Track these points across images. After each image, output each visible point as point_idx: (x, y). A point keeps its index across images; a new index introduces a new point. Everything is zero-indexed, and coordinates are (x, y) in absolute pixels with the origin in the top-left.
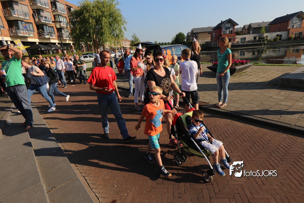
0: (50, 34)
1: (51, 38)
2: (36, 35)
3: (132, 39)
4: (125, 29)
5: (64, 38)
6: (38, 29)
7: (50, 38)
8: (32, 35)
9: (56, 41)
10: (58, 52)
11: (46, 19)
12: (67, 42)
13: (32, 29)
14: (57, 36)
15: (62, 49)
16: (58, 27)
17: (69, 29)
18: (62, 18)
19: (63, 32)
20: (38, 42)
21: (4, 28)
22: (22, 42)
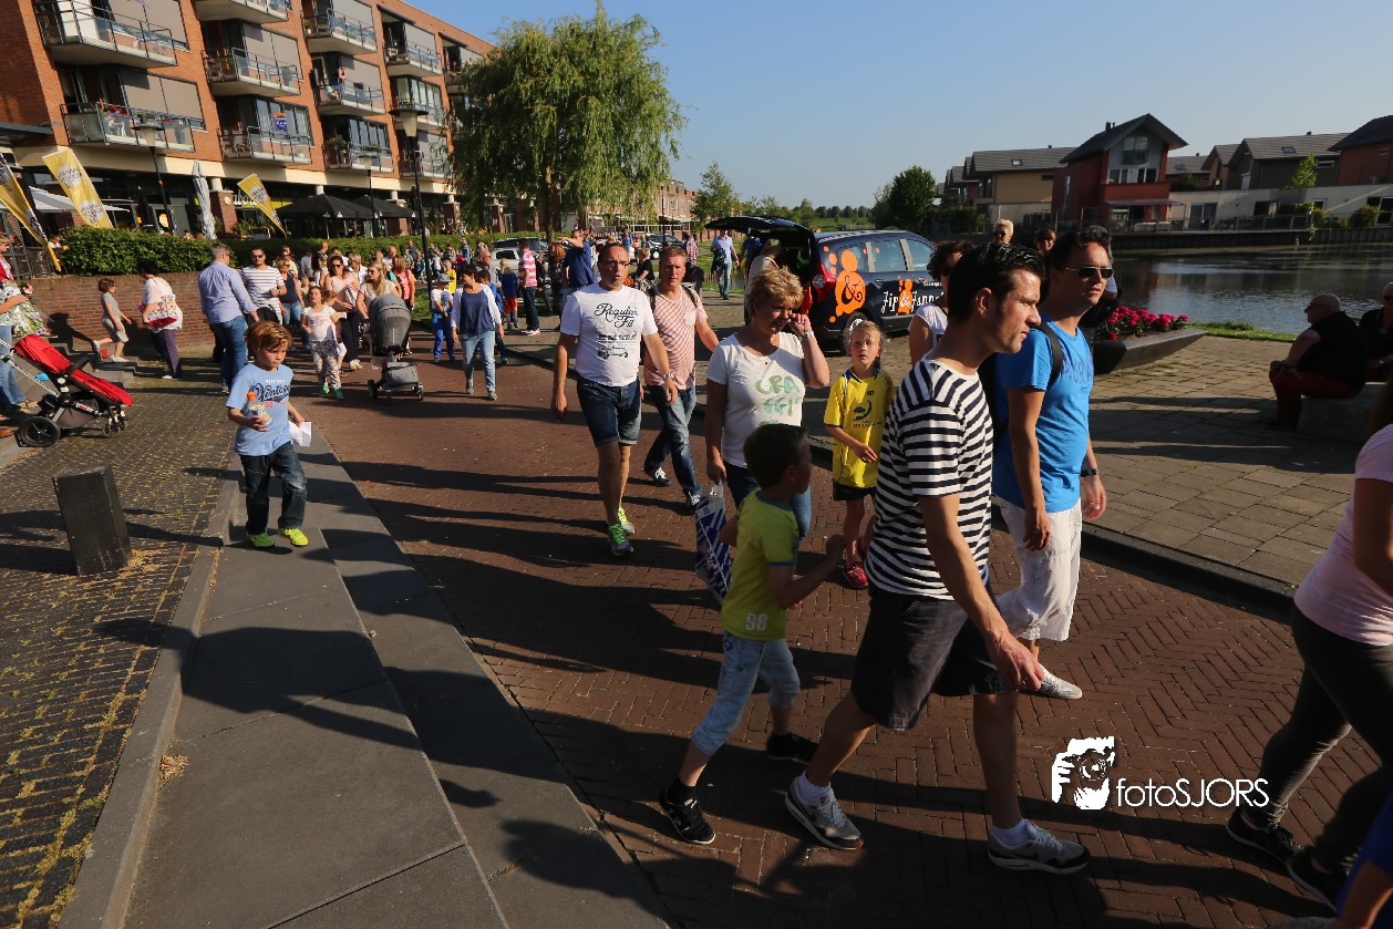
0: (370, 154)
1: (376, 172)
2: (319, 157)
3: (704, 190)
4: (675, 151)
5: (427, 174)
6: (327, 134)
7: (369, 171)
8: (302, 158)
9: (393, 185)
10: (395, 230)
11: (362, 94)
12: (438, 188)
13: (303, 131)
14: (396, 162)
15: (414, 216)
16: (411, 132)
17: (445, 136)
18: (423, 90)
19: (423, 147)
20: (325, 187)
21: (203, 125)
22: (264, 183)
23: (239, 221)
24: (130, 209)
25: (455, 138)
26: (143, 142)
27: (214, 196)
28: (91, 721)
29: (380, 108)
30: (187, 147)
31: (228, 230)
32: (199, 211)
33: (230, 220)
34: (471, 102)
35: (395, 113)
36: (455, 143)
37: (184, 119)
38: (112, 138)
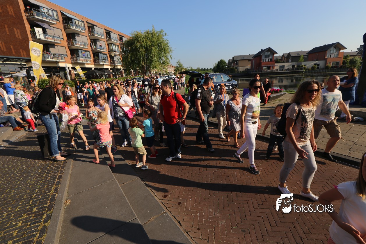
0: (104, 61)
1: (105, 64)
2: (93, 62)
4: (171, 57)
5: (116, 64)
6: (94, 57)
7: (104, 64)
8: (89, 62)
9: (109, 67)
10: (110, 77)
11: (101, 48)
12: (119, 67)
13: (89, 56)
14: (109, 62)
15: (114, 74)
16: (113, 55)
17: (120, 56)
18: (115, 46)
19: (115, 59)
20: (94, 68)
21: (67, 56)
22: (81, 68)
23: (75, 76)
24: (51, 74)
25: (122, 56)
26: (54, 60)
27: (70, 71)
28: (48, 193)
29: (106, 51)
30: (64, 61)
31: (73, 78)
32: (67, 75)
33: (73, 76)
34: (125, 48)
35: (109, 51)
36: (122, 58)
37: (63, 55)
38: (47, 59)
